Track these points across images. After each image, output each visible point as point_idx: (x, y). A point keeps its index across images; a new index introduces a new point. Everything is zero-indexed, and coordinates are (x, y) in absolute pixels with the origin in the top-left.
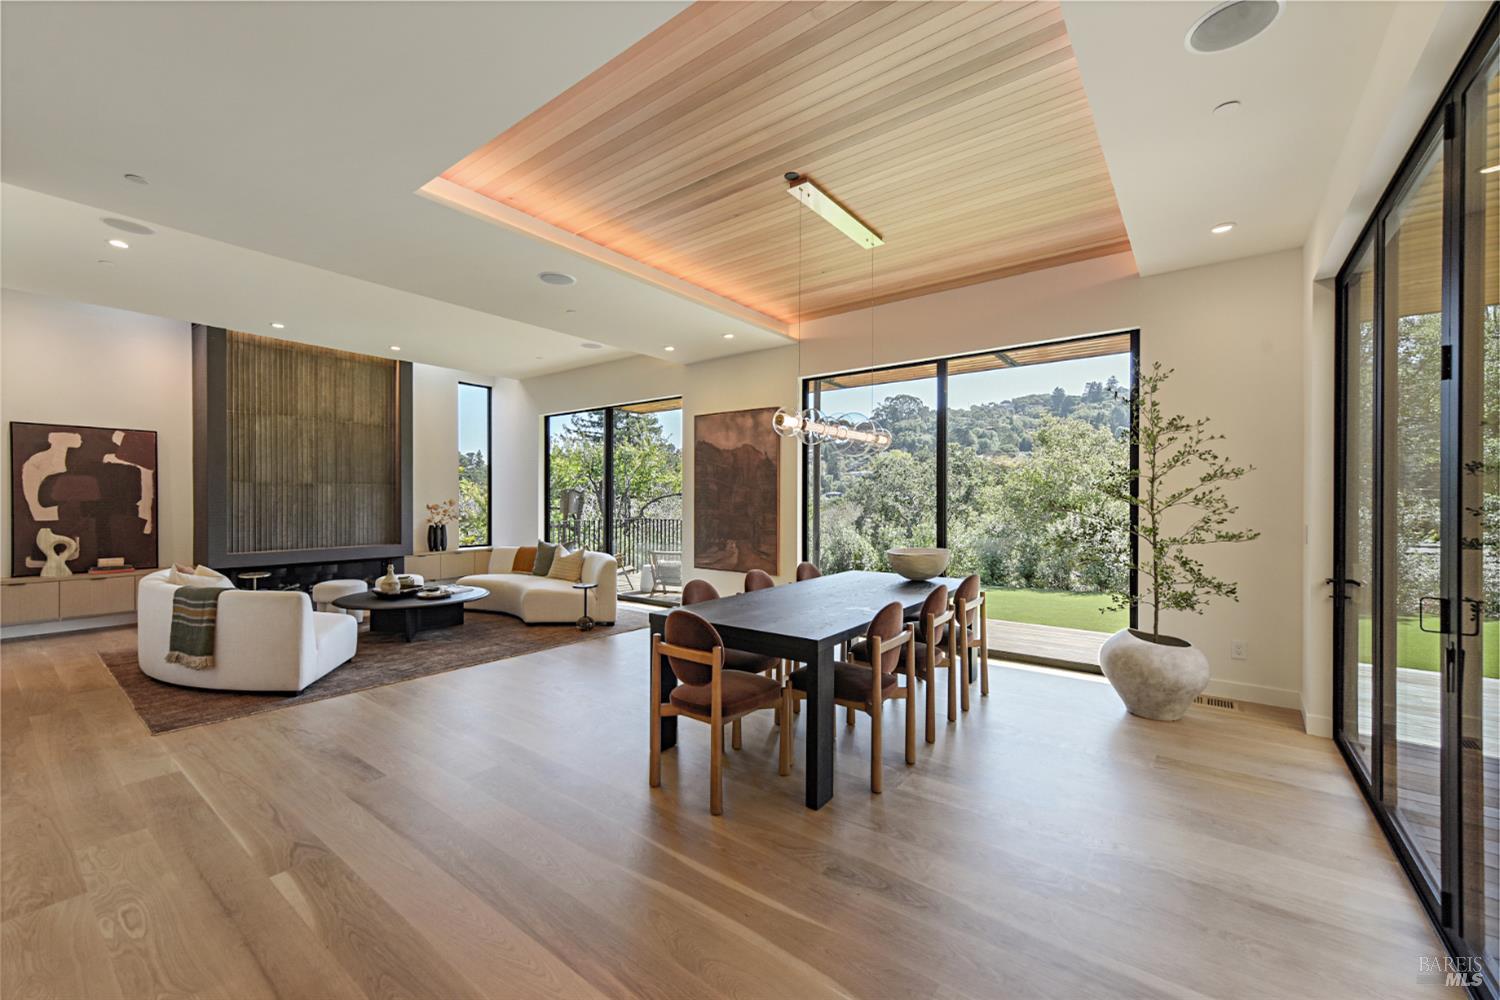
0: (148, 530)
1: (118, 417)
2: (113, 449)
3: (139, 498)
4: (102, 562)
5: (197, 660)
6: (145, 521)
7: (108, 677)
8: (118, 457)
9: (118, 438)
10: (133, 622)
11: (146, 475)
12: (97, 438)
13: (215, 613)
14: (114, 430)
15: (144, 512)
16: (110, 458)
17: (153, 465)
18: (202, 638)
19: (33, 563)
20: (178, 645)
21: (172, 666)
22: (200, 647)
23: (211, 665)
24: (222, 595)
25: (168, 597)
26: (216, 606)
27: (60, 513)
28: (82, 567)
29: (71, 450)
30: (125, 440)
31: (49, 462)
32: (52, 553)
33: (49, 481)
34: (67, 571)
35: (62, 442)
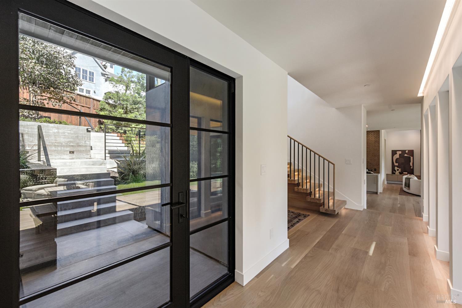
0: (412, 168)
1: (407, 148)
2: (406, 153)
3: (410, 162)
4: (404, 173)
5: (407, 188)
6: (411, 166)
7: (399, 189)
8: (407, 155)
9: (407, 152)
10: (402, 181)
11: (412, 158)
12: (403, 152)
13: (410, 182)
14: (406, 150)
15: (411, 165)
16: (406, 155)
17: (413, 156)
18: (408, 185)
19: (394, 172)
20: (405, 185)
21: (405, 189)
22: (408, 186)
23: (409, 189)
24: (411, 179)
25: (405, 178)
26: (410, 180)
27: (398, 164)
28: (401, 173)
29: (400, 154)
30: (408, 152)
31: (397, 156)
32: (397, 171)
33: (397, 159)
34: (399, 174)
35: (399, 153)
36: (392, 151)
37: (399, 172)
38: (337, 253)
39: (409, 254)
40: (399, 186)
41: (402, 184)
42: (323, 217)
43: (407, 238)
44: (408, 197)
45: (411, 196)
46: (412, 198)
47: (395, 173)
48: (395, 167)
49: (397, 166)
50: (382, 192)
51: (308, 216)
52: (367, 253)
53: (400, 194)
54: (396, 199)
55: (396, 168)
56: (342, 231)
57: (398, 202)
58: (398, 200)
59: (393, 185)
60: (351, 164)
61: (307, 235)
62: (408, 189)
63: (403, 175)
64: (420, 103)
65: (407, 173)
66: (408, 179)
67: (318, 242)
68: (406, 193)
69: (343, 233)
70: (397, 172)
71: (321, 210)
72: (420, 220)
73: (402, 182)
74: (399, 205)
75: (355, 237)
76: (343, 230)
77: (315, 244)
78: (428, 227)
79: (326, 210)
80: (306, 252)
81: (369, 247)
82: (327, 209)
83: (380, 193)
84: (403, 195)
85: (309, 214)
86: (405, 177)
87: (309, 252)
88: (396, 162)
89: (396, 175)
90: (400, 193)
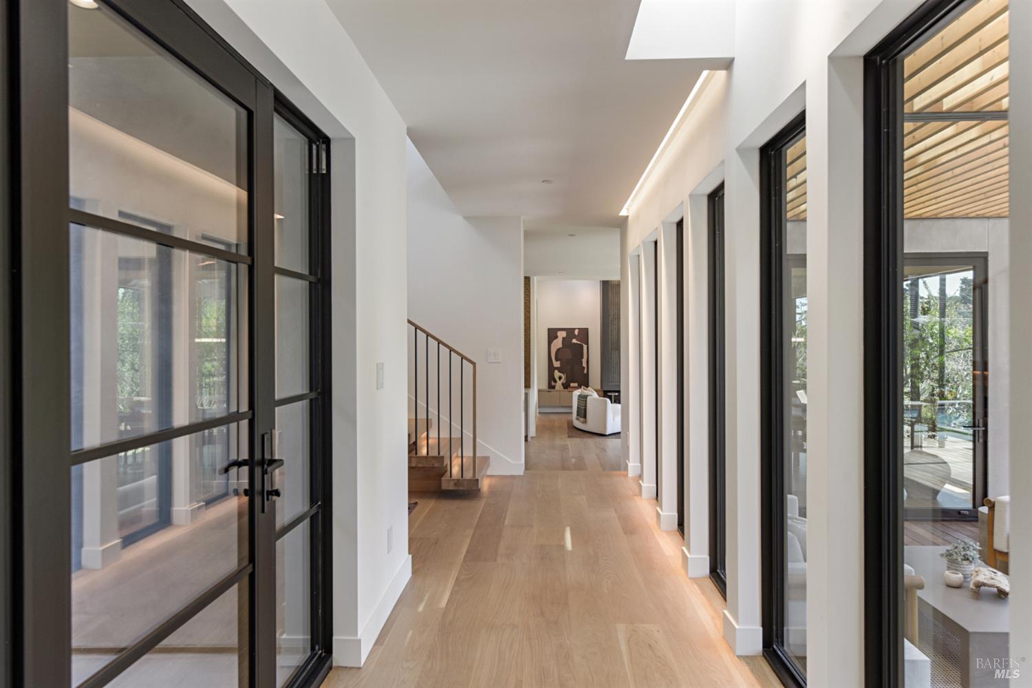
0: (585, 372)
1: (576, 324)
2: (575, 337)
3: (582, 358)
4: (572, 385)
5: (582, 419)
7: (566, 425)
9: (576, 332)
10: (570, 405)
11: (585, 346)
13: (586, 404)
14: (575, 329)
15: (584, 365)
16: (574, 341)
17: (587, 343)
18: (583, 413)
19: (553, 384)
20: (578, 414)
21: (577, 421)
22: (582, 416)
23: (585, 422)
24: (588, 397)
25: (577, 397)
26: (586, 401)
27: (561, 364)
28: (566, 386)
29: (563, 338)
30: (579, 332)
31: (558, 344)
32: (558, 380)
33: (558, 350)
34: (562, 388)
35: (562, 335)
36: (549, 329)
37: (562, 384)
38: (513, 560)
39: (625, 533)
40: (564, 418)
41: (572, 413)
42: (451, 501)
43: (613, 510)
44: (586, 439)
45: (591, 438)
46: (591, 442)
47: (554, 387)
48: (554, 372)
49: (560, 370)
50: (534, 435)
51: (414, 507)
52: (563, 547)
53: (569, 437)
54: (564, 448)
55: (557, 374)
56: (504, 522)
57: (571, 454)
58: (568, 449)
59: (553, 417)
60: (498, 363)
61: (436, 543)
62: (583, 423)
63: (569, 389)
64: (619, 227)
65: (576, 385)
66: (583, 399)
67: (468, 552)
68: (579, 432)
69: (506, 523)
70: (559, 385)
71: (445, 486)
72: (624, 475)
73: (571, 407)
74: (573, 460)
75: (532, 526)
76: (505, 518)
77: (463, 556)
78: (641, 482)
79: (457, 482)
80: (454, 573)
81: (563, 538)
82: (458, 480)
83: (532, 437)
84: (576, 437)
85: (417, 501)
86: (577, 393)
87: (460, 572)
88: (557, 360)
89: (557, 391)
90: (568, 433)
